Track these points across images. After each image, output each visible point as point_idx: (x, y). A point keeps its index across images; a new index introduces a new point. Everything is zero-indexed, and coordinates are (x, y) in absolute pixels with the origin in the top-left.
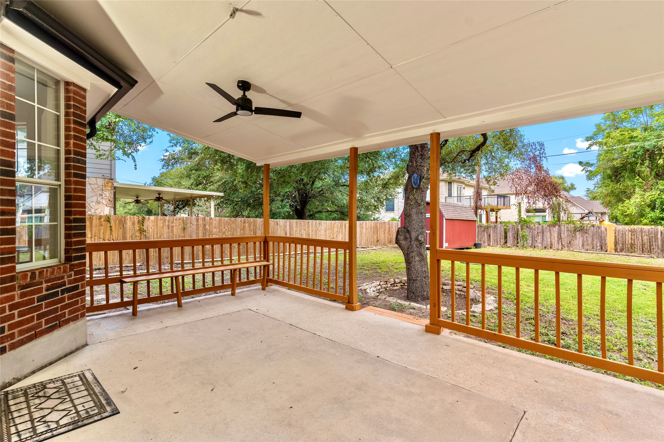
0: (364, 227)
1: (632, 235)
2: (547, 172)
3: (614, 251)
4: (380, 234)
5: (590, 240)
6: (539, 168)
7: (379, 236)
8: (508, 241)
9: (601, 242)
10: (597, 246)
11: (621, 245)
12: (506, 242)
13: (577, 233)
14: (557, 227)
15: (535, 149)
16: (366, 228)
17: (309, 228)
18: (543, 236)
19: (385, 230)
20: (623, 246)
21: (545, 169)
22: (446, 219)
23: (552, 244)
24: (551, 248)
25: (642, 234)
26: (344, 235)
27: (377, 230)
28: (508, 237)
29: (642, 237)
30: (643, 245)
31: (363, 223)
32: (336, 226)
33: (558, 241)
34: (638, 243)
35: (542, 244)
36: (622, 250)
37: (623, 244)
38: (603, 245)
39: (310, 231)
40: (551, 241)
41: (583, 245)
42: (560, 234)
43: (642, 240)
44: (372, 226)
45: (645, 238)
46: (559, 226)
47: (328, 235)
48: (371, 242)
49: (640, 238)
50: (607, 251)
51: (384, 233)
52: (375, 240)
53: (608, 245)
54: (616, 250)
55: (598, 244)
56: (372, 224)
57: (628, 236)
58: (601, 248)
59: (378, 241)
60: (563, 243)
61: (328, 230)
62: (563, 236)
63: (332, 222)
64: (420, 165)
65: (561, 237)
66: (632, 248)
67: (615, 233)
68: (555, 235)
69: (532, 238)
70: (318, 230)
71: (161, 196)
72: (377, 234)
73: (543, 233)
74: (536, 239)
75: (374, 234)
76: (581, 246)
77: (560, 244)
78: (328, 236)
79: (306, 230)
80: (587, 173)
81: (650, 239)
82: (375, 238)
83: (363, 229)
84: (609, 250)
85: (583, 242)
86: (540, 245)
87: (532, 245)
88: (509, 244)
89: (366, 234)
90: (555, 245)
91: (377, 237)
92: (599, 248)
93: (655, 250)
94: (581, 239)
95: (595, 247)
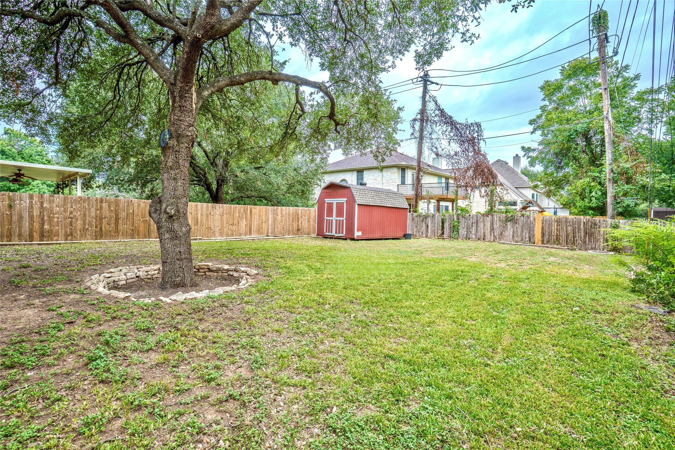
0: (279, 213)
1: (557, 226)
2: (484, 156)
3: (541, 243)
4: (302, 222)
5: (519, 230)
6: (477, 152)
7: (300, 224)
8: (445, 232)
9: (529, 233)
10: (526, 238)
11: (547, 237)
12: (443, 233)
13: (509, 223)
14: (490, 216)
15: (473, 131)
16: (282, 214)
17: (197, 211)
18: (477, 227)
19: (309, 218)
20: (549, 238)
21: (482, 153)
22: (358, 205)
23: (484, 236)
24: (484, 239)
25: (566, 225)
26: (248, 221)
27: (298, 218)
28: (445, 228)
29: (566, 228)
30: (567, 236)
31: (278, 209)
32: (237, 211)
33: (491, 232)
34: (563, 234)
35: (476, 236)
36: (548, 242)
37: (549, 236)
38: (531, 236)
39: (199, 215)
40: (484, 232)
41: (513, 237)
42: (492, 224)
43: (567, 231)
44: (291, 213)
45: (569, 228)
46: (492, 215)
47: (225, 220)
48: (289, 231)
49: (565, 229)
50: (534, 243)
51: (309, 221)
52: (295, 229)
53: (536, 236)
54: (543, 242)
55: (527, 236)
56: (291, 210)
57: (554, 227)
58: (530, 240)
59: (298, 230)
60: (495, 234)
61: (225, 215)
62: (495, 226)
63: (231, 207)
64: (178, 120)
65: (493, 227)
66: (557, 240)
67: (543, 223)
68: (488, 225)
69: (467, 228)
70: (210, 214)
71: (21, 172)
72: (298, 222)
73: (477, 223)
74: (471, 230)
75: (293, 222)
76: (511, 237)
77: (492, 235)
78: (225, 222)
79: (193, 214)
80: (529, 159)
81: (573, 230)
82: (295, 225)
83: (278, 215)
84: (536, 242)
85: (513, 233)
86: (474, 236)
87: (467, 237)
88: (445, 236)
89: (282, 221)
90: (488, 236)
91: (298, 226)
92: (527, 239)
93: (578, 242)
94: (512, 230)
95: (524, 239)
